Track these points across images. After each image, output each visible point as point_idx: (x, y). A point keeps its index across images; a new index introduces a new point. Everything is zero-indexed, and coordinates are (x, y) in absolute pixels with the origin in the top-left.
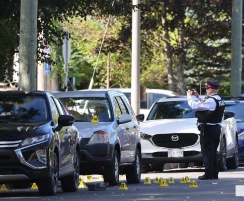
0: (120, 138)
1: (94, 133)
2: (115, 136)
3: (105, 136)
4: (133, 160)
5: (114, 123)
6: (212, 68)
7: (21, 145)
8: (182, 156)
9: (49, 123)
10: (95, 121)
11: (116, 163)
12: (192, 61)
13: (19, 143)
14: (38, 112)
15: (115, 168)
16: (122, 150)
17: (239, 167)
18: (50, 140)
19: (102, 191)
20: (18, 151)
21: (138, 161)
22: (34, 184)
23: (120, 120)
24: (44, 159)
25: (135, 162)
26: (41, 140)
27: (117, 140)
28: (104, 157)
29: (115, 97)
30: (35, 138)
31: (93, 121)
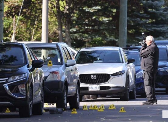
0: (67, 77)
1: (50, 73)
2: (64, 75)
3: (58, 75)
4: (75, 92)
5: (63, 66)
6: (88, 28)
7: (8, 81)
8: (99, 90)
9: (26, 66)
10: (50, 65)
11: (65, 95)
12: (74, 22)
13: (6, 80)
14: (16, 58)
15: (65, 98)
16: (69, 85)
17: (136, 98)
18: (28, 78)
19: (60, 114)
20: (5, 86)
21: (78, 93)
22: (8, 109)
23: (67, 64)
24: (24, 91)
25: (76, 94)
26: (21, 78)
27: (66, 78)
28: (57, 90)
29: (63, 48)
30: (17, 76)
31: (48, 64)
